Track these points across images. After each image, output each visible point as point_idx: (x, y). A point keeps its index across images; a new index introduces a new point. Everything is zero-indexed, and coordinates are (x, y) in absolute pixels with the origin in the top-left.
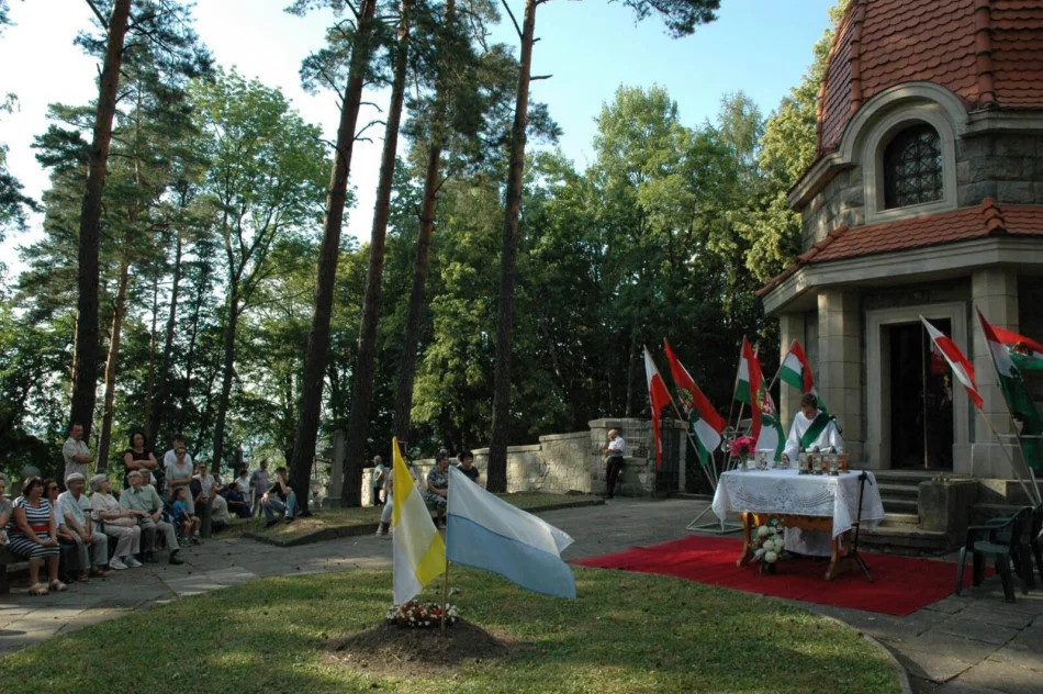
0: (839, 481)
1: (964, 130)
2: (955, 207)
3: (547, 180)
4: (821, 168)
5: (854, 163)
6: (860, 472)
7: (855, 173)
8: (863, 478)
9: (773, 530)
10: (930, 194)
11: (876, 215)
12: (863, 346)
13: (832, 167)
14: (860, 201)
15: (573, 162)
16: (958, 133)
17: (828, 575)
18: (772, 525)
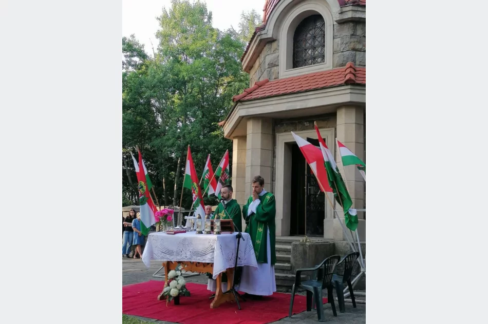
0: (218, 237)
1: (338, 17)
2: (331, 68)
3: (126, 56)
4: (256, 41)
5: (275, 38)
6: (237, 233)
7: (274, 45)
8: (239, 237)
9: (179, 273)
10: (319, 60)
11: (285, 72)
12: (274, 156)
13: (261, 40)
14: (277, 64)
15: (143, 46)
16: (335, 19)
17: (212, 305)
18: (178, 270)
